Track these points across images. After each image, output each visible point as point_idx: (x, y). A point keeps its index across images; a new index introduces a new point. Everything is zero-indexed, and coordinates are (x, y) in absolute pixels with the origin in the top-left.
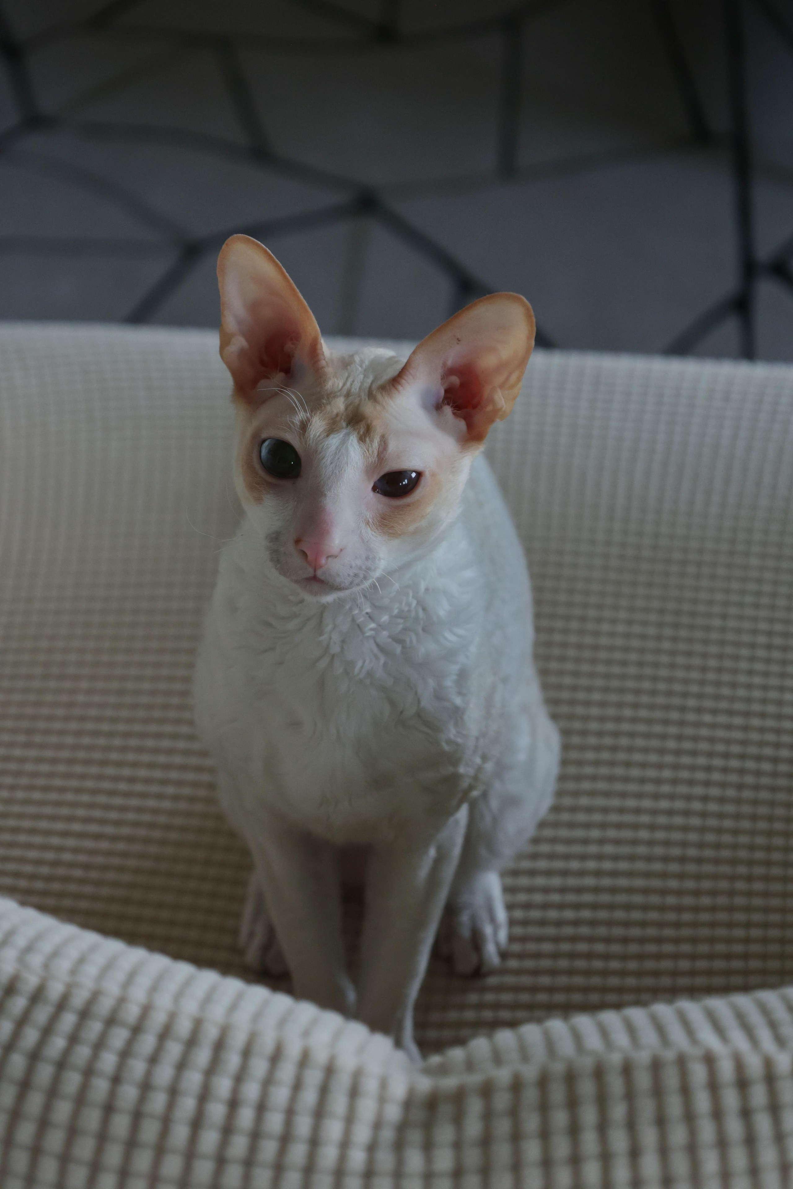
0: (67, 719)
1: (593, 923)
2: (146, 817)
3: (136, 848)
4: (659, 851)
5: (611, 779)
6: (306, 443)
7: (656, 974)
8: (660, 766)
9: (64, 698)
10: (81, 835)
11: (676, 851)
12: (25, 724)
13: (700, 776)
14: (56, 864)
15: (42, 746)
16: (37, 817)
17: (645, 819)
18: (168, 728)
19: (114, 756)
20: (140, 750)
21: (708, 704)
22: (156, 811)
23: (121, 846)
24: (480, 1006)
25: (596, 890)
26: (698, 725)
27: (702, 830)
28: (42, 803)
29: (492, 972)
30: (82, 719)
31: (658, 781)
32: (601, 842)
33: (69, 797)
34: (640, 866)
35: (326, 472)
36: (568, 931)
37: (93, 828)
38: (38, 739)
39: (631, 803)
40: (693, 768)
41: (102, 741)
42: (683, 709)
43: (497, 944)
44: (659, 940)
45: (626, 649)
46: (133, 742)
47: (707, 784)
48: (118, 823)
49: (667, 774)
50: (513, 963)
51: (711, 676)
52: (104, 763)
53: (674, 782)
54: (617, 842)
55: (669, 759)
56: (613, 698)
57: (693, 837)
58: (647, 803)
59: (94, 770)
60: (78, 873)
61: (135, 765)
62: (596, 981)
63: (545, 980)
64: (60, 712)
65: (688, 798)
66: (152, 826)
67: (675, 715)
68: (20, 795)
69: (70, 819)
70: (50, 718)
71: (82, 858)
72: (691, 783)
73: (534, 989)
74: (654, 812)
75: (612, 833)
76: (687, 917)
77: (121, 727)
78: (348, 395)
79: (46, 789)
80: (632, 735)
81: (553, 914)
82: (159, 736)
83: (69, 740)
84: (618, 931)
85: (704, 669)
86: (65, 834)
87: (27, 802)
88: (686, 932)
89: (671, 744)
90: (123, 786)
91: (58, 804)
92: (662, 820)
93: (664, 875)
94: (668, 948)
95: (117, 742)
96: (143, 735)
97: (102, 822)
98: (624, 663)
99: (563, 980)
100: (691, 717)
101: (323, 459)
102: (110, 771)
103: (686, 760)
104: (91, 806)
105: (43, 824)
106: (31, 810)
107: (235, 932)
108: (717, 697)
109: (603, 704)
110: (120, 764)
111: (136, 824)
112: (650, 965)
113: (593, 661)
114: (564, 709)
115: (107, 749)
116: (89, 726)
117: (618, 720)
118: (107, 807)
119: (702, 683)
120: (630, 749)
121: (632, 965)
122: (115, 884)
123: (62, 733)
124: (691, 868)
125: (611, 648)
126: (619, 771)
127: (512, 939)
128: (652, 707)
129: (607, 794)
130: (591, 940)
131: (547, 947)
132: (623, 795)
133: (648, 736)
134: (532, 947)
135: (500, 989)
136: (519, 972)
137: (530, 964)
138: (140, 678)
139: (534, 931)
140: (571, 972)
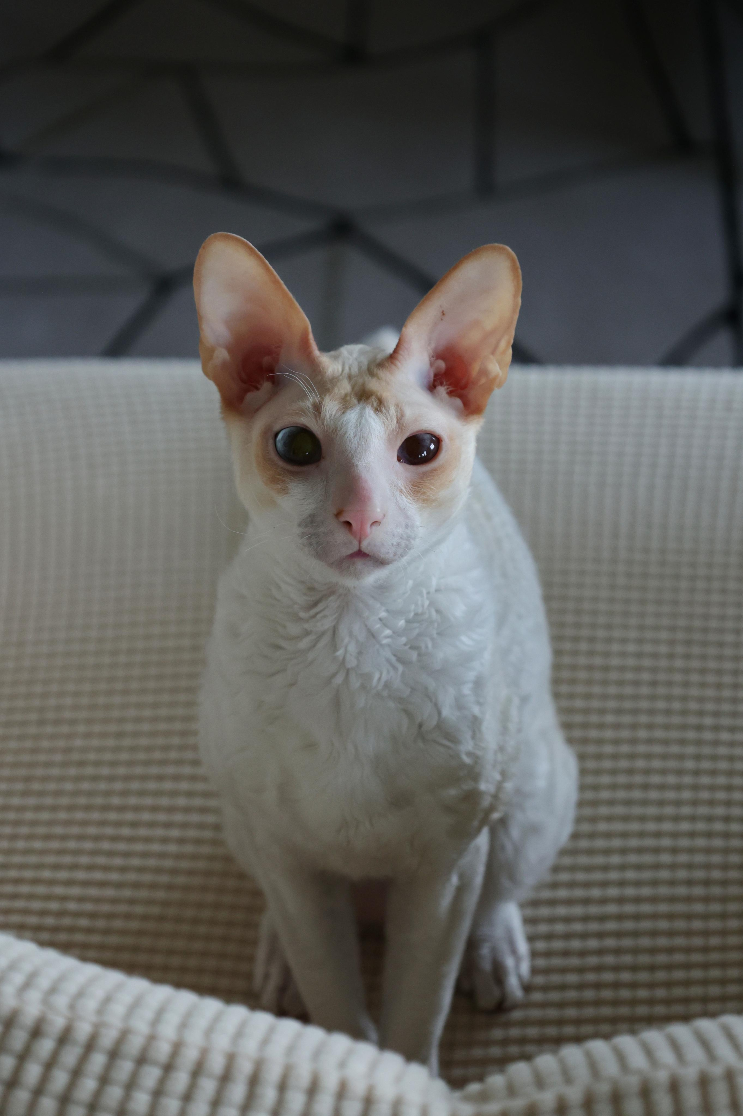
0: (65, 764)
1: (618, 951)
2: (152, 862)
3: (143, 894)
4: (682, 874)
5: (628, 803)
6: (323, 424)
8: (678, 788)
9: (61, 743)
10: (86, 884)
11: (699, 874)
12: (22, 772)
13: (721, 795)
14: (60, 914)
15: (41, 794)
16: (40, 867)
17: (666, 842)
18: (170, 770)
19: (116, 801)
20: (142, 793)
21: (725, 721)
22: (162, 855)
23: (127, 893)
24: (505, 1042)
25: (620, 917)
26: (716, 743)
27: (725, 851)
28: (43, 852)
29: (515, 1006)
30: (81, 764)
31: (678, 803)
32: (622, 867)
33: (72, 845)
34: (663, 891)
35: (351, 445)
36: (592, 960)
37: (98, 876)
38: (36, 786)
39: (650, 827)
40: (712, 788)
41: (103, 786)
42: (699, 728)
43: (520, 977)
44: (687, 966)
45: (637, 669)
46: (135, 785)
47: (728, 803)
48: (123, 869)
49: (686, 795)
50: (537, 996)
51: (726, 693)
52: (105, 808)
53: (695, 803)
54: (639, 867)
55: (688, 780)
56: (626, 719)
57: (716, 859)
58: (667, 826)
59: (96, 816)
60: (84, 922)
63: (571, 1012)
65: (710, 819)
66: (158, 870)
67: (691, 735)
68: (21, 844)
69: (74, 867)
70: (48, 764)
71: (89, 907)
72: (711, 803)
73: (560, 1022)
74: (675, 835)
75: (632, 859)
76: (715, 941)
77: (121, 771)
78: (350, 377)
79: (48, 837)
80: (648, 757)
81: (576, 944)
82: (160, 778)
83: (69, 786)
84: (644, 959)
85: (719, 686)
86: (69, 883)
87: (27, 852)
88: (715, 957)
89: (690, 764)
90: (126, 831)
91: (61, 852)
92: (684, 842)
93: (689, 899)
94: (697, 974)
95: (118, 786)
96: (144, 778)
97: (106, 868)
98: (636, 683)
99: (589, 1012)
100: (708, 736)
102: (112, 816)
103: (705, 780)
104: (94, 853)
105: (47, 874)
106: (33, 859)
107: (249, 976)
108: (734, 715)
109: (617, 726)
110: (122, 809)
111: (141, 870)
112: (678, 992)
113: (605, 683)
114: (577, 733)
115: (108, 794)
116: (89, 771)
117: (633, 741)
118: (111, 854)
119: (717, 700)
120: (647, 772)
121: (660, 993)
122: (123, 932)
123: (61, 779)
124: (716, 891)
125: (622, 669)
126: (636, 794)
127: (534, 971)
128: (667, 727)
129: (626, 819)
130: (616, 969)
131: (572, 978)
132: (642, 819)
133: (665, 757)
134: (556, 979)
135: (525, 1023)
136: (544, 1005)
137: (554, 996)
138: (138, 720)
139: (557, 962)
140: (597, 1003)
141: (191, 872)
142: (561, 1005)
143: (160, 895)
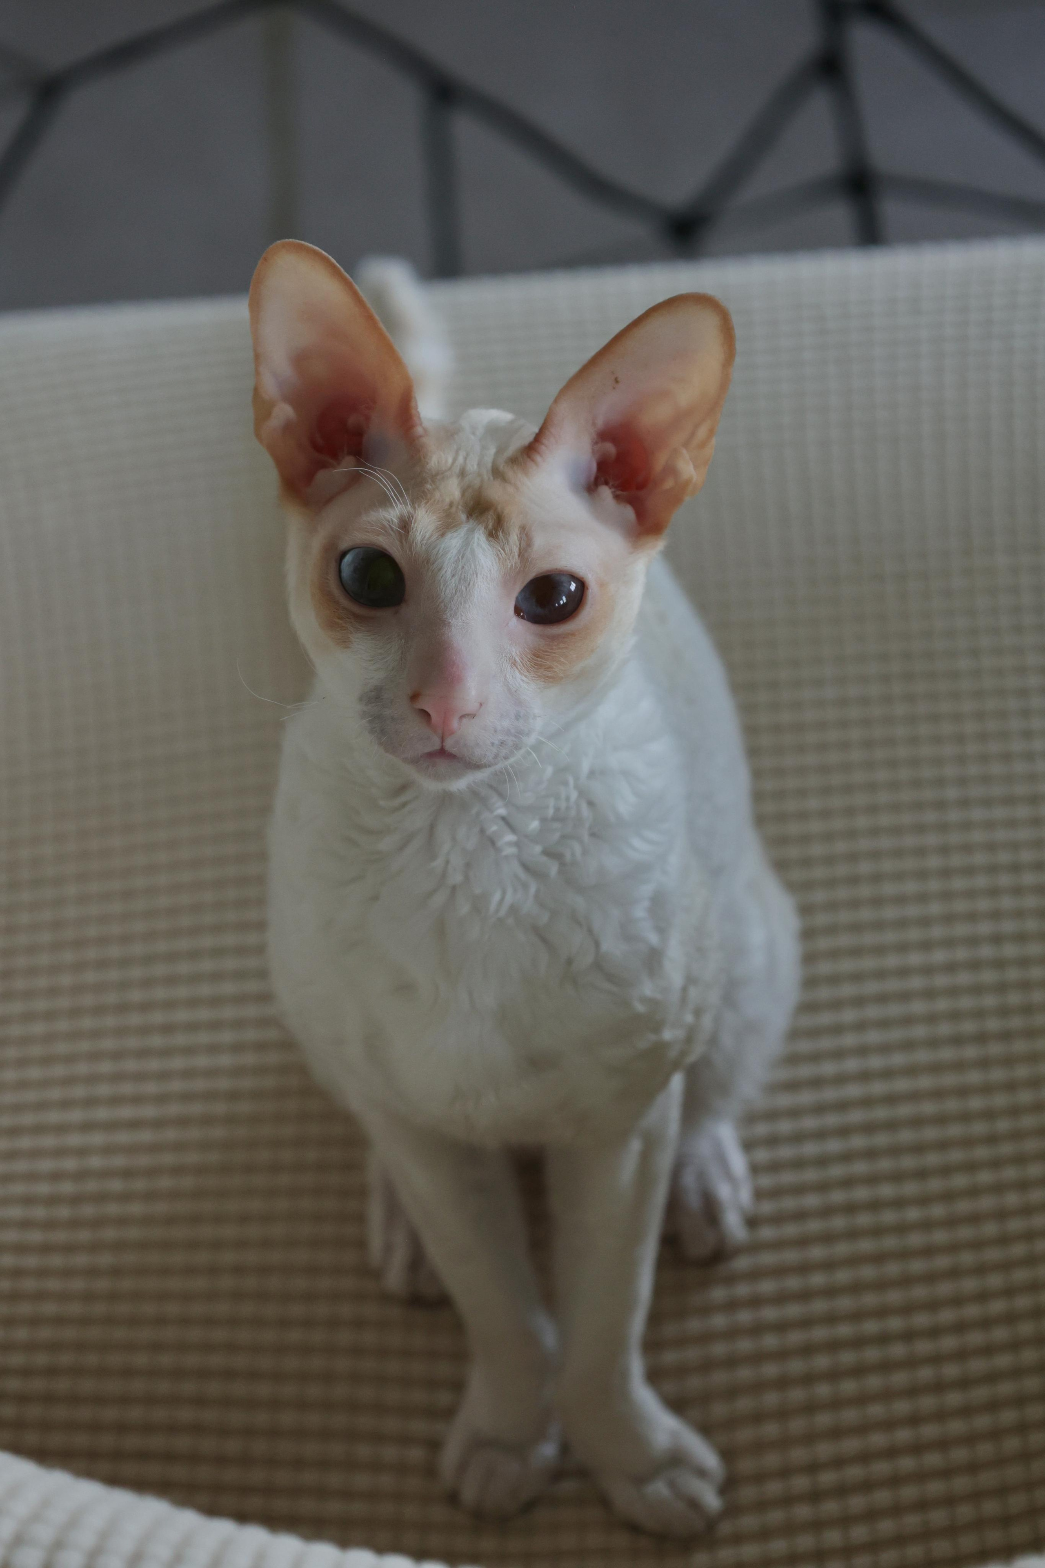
0: (56, 947)
1: (871, 1154)
2: (200, 1085)
3: (194, 1134)
4: (945, 1029)
5: (856, 928)
6: (411, 550)
7: (975, 1219)
8: (923, 898)
9: (47, 915)
10: (111, 1126)
11: (969, 1027)
13: (985, 904)
14: (81, 1175)
15: (28, 995)
17: (916, 983)
18: (207, 942)
19: (136, 996)
20: (172, 981)
21: (976, 791)
22: (212, 1073)
23: (171, 1135)
24: (731, 1306)
25: (867, 1102)
26: (967, 826)
27: (1001, 988)
28: (45, 1083)
30: (79, 944)
31: (925, 922)
32: (861, 1026)
33: (82, 1068)
34: (922, 1056)
35: (446, 589)
36: (837, 1171)
37: (126, 1112)
38: (19, 984)
39: (892, 961)
40: (971, 894)
41: (113, 975)
42: (940, 805)
44: (971, 1167)
45: (843, 724)
46: (160, 970)
47: (995, 915)
48: (161, 1099)
49: (935, 908)
50: (767, 1233)
51: (972, 748)
52: (122, 1008)
53: (949, 919)
54: (884, 1024)
55: (934, 885)
56: (838, 802)
57: (990, 1001)
58: (915, 959)
59: (110, 1021)
60: (115, 1185)
61: (169, 1005)
62: (890, 1243)
63: (817, 1253)
64: (45, 937)
65: (973, 941)
66: (210, 1096)
67: (930, 817)
68: (10, 1075)
69: (90, 1102)
70: (33, 949)
71: (118, 1161)
72: (972, 917)
73: (804, 1269)
74: (928, 970)
75: (872, 1012)
76: (1003, 1125)
77: (138, 949)
78: (462, 474)
79: (46, 1061)
80: (875, 855)
81: (810, 1149)
83: (66, 980)
84: (908, 1162)
86: (87, 1127)
87: (21, 1085)
88: (1006, 1149)
89: (933, 862)
90: (157, 1041)
91: (69, 1081)
92: (941, 981)
93: (959, 1066)
94: (985, 1177)
95: (136, 973)
96: (171, 957)
97: (137, 1100)
98: (845, 746)
99: (842, 1249)
100: (954, 815)
101: (440, 569)
102: (135, 1019)
103: (959, 884)
104: (117, 1077)
105: (54, 1117)
106: (31, 1096)
107: (362, 1244)
108: (987, 780)
109: (825, 814)
110: (145, 1007)
111: (187, 1097)
112: (963, 1206)
113: (800, 749)
115: (124, 985)
116: (92, 954)
117: (851, 834)
118: (140, 1077)
119: (961, 760)
120: (877, 878)
121: (938, 1211)
122: (173, 1195)
123: (54, 970)
124: (995, 1049)
125: (821, 726)
126: (866, 914)
127: (759, 1195)
129: (856, 952)
130: (872, 1180)
131: (812, 1201)
132: (880, 950)
133: (898, 854)
134: (789, 1203)
135: (755, 1275)
136: (778, 1245)
137: (791, 1230)
138: (151, 869)
139: (788, 1178)
140: (852, 1234)
142: (803, 1242)
143: (218, 1133)
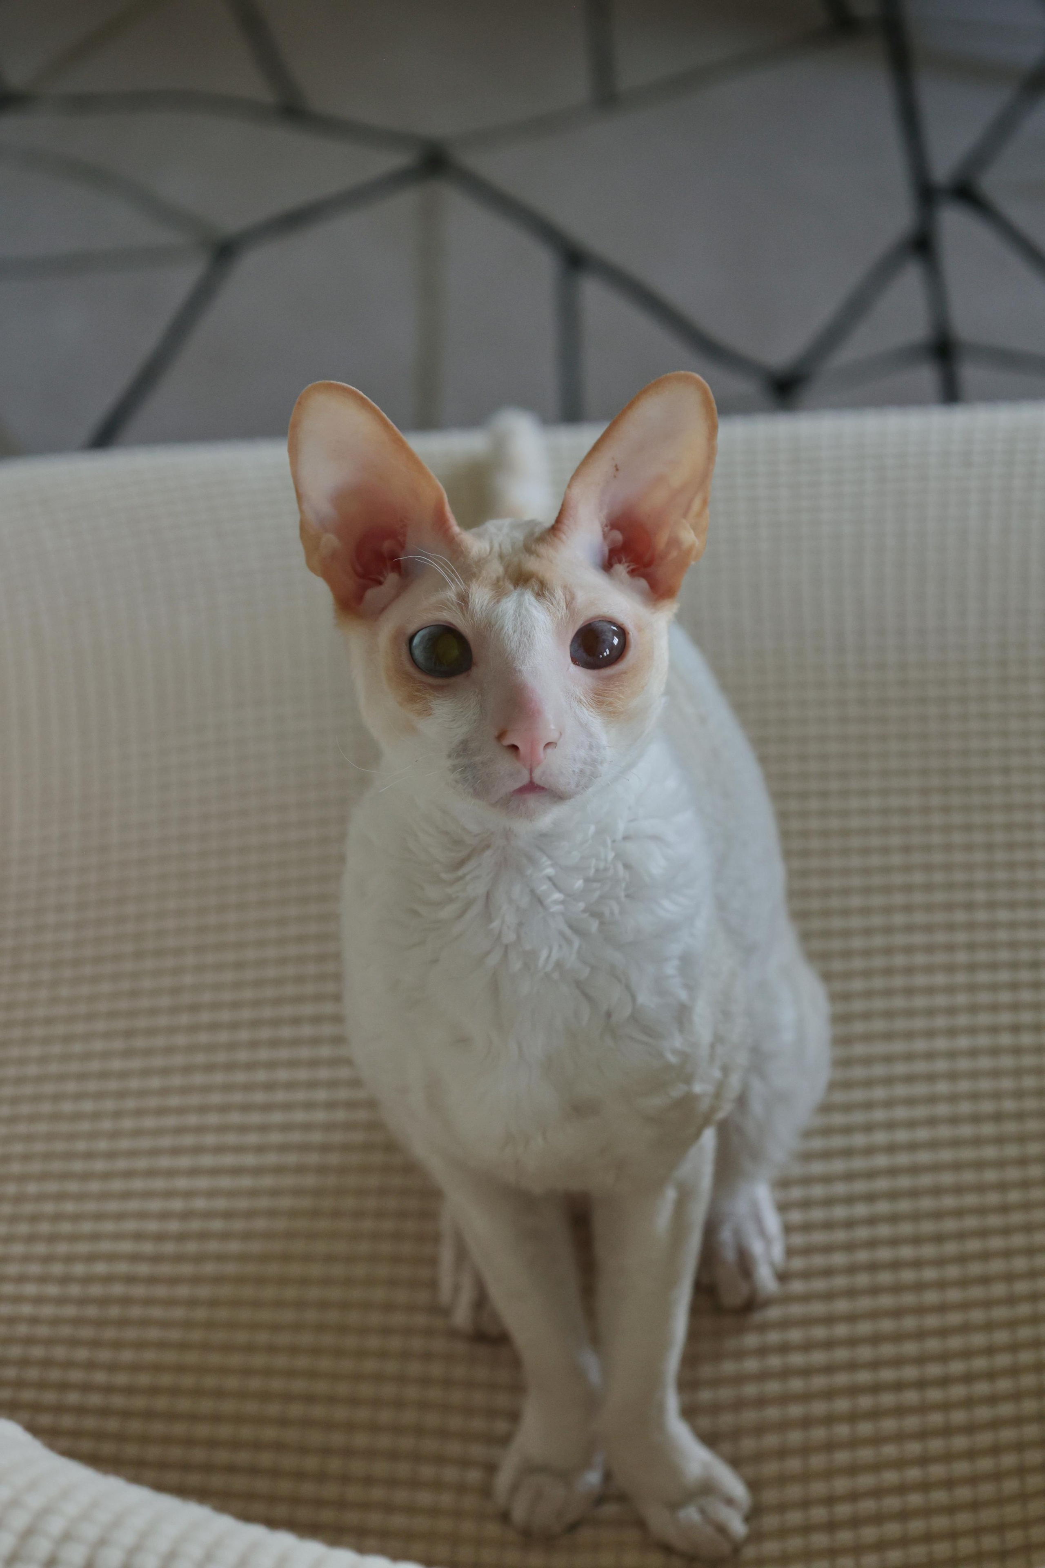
0: (174, 1010)
1: (894, 1219)
2: (296, 1137)
3: (289, 1181)
4: (965, 1108)
5: (889, 1014)
6: (472, 618)
7: (985, 1280)
8: (950, 990)
9: (167, 982)
10: (215, 1172)
11: (988, 1106)
12: (121, 1024)
13: (1005, 997)
14: (187, 1215)
15: (148, 1052)
16: (155, 1152)
17: (941, 1065)
18: (308, 1009)
19: (243, 1056)
20: (274, 1043)
21: (1002, 895)
22: (307, 1127)
23: (268, 1181)
24: (762, 1351)
25: (893, 1172)
26: (993, 926)
27: (1018, 1072)
28: (158, 1132)
30: (194, 1008)
31: (951, 1011)
32: (889, 1104)
33: (192, 1120)
34: (944, 1132)
35: (510, 643)
36: (862, 1233)
37: (229, 1160)
38: (140, 1043)
39: (920, 1045)
40: (994, 987)
41: (223, 1037)
42: (970, 906)
43: (772, 1264)
44: (983, 1233)
45: (885, 831)
46: (265, 1033)
47: (1015, 1007)
48: (260, 1149)
49: (961, 999)
50: (797, 1287)
51: (1000, 856)
52: (230, 1067)
53: (973, 1009)
54: (910, 1102)
55: (961, 978)
56: (877, 900)
57: (1007, 1084)
58: (941, 1044)
59: (219, 1078)
60: (217, 1225)
61: (271, 1065)
62: (909, 1299)
63: (842, 1306)
64: (165, 1001)
65: (994, 1030)
66: (304, 1148)
67: (960, 916)
68: (128, 1124)
69: (197, 1150)
70: (153, 1012)
71: (221, 1204)
72: (994, 1008)
73: (829, 1320)
74: (952, 1055)
75: (901, 1091)
76: (1014, 1196)
77: (246, 1014)
79: (161, 1112)
80: (909, 950)
81: (840, 1212)
82: (296, 1021)
83: (181, 1040)
84: (928, 1227)
85: (989, 847)
86: (194, 1172)
87: (137, 1133)
88: (1017, 1218)
89: (961, 957)
90: (259, 1097)
91: (179, 1131)
92: (964, 1064)
93: (977, 1142)
94: (996, 1243)
95: (244, 1035)
96: (276, 1022)
97: (239, 1149)
98: (886, 850)
99: (865, 1303)
100: (981, 916)
101: (502, 629)
102: (240, 1077)
103: (983, 977)
104: (223, 1129)
105: (164, 1162)
106: (145, 1143)
107: (433, 1285)
108: (1012, 885)
109: (866, 911)
110: (250, 1066)
111: (283, 1148)
112: (975, 1269)
113: (845, 852)
114: (816, 924)
115: (232, 1046)
116: (205, 1017)
117: (888, 930)
118: (243, 1129)
119: (990, 866)
120: (909, 971)
121: (953, 1272)
122: (268, 1236)
123: (172, 1030)
124: (1010, 1127)
125: (866, 832)
126: (899, 1002)
127: (790, 1252)
128: (929, 908)
129: (888, 1036)
130: (894, 1242)
131: (839, 1259)
132: (909, 1035)
133: (929, 949)
134: (818, 1261)
135: (785, 1324)
136: (806, 1298)
137: (819, 1285)
138: (261, 943)
139: (819, 1238)
140: (875, 1291)
141: (346, 1148)
142: (829, 1296)
143: (310, 1181)
